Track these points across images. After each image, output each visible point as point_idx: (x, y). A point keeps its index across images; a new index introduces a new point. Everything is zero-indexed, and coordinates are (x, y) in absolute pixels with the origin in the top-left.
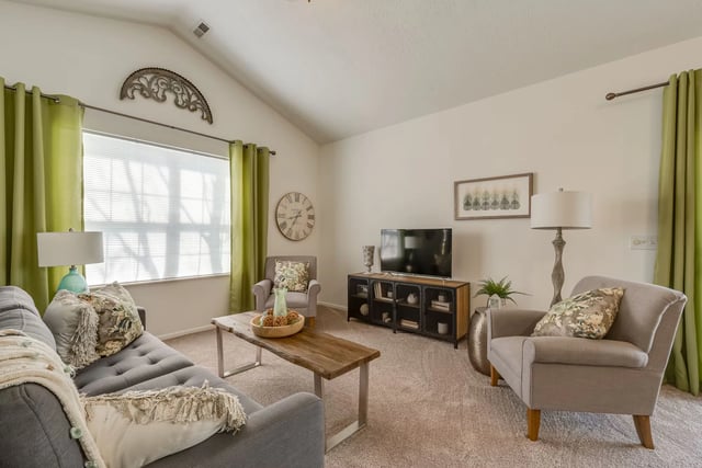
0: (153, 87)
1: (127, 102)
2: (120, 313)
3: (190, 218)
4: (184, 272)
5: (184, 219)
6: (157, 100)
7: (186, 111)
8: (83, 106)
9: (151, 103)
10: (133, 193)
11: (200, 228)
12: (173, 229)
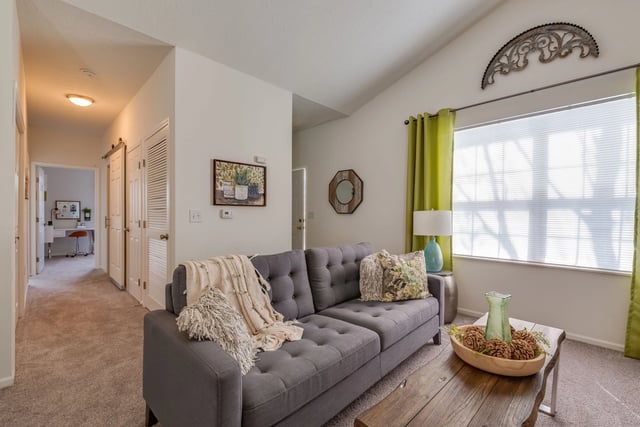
0: (515, 58)
1: (489, 88)
2: (396, 274)
3: (559, 193)
4: (551, 258)
5: (552, 195)
6: (519, 69)
7: (558, 62)
8: (453, 111)
9: (514, 76)
10: (492, 173)
11: (576, 204)
12: (539, 207)
